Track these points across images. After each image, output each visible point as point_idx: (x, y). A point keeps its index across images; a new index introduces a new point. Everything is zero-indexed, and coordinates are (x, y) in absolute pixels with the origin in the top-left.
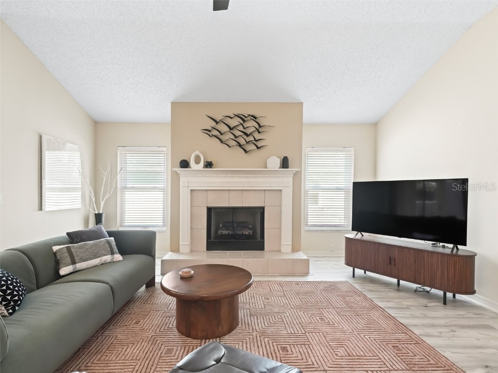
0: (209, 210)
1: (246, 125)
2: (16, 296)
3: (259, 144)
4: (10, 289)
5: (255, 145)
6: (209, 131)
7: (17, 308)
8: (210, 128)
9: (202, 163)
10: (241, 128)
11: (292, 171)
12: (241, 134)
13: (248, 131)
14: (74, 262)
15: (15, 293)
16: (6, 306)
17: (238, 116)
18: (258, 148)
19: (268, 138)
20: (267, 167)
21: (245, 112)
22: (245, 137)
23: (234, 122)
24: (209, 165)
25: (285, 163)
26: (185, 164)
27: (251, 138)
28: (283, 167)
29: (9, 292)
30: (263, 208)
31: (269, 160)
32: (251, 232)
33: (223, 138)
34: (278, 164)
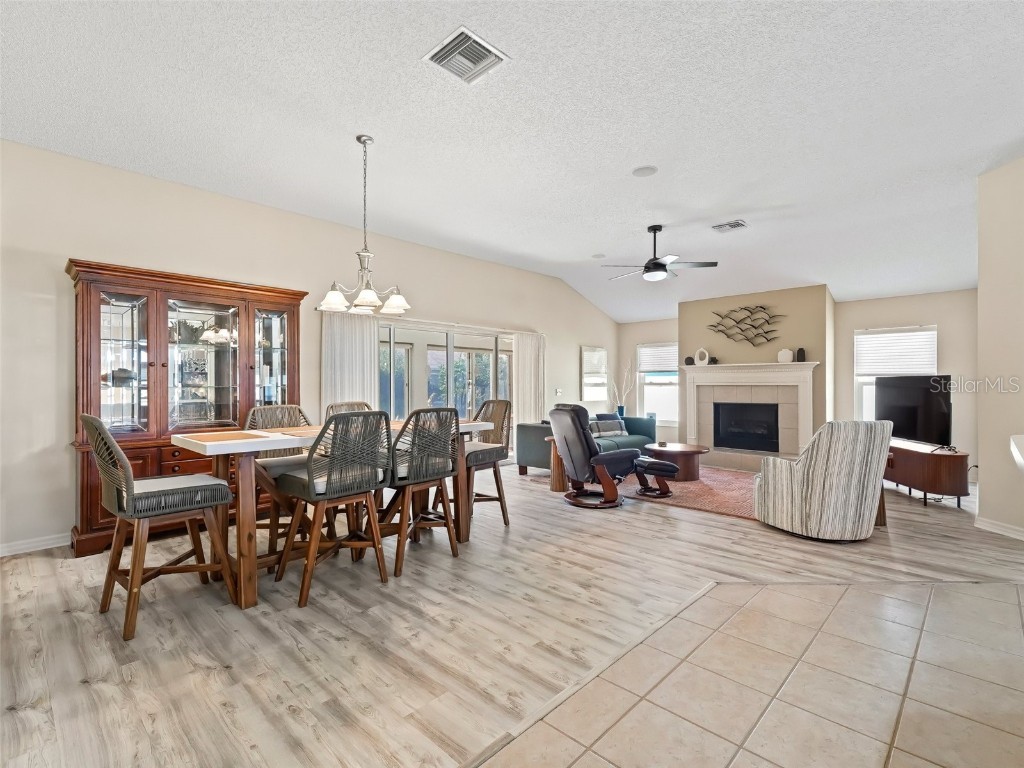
0: (717, 406)
1: (753, 318)
3: (770, 336)
6: (715, 327)
8: (715, 324)
9: (707, 360)
10: (748, 321)
11: (812, 364)
12: (749, 327)
13: (757, 324)
14: (599, 431)
17: (744, 309)
18: (768, 340)
19: (781, 329)
20: (778, 361)
21: (752, 304)
22: (753, 330)
23: (741, 315)
24: (714, 361)
25: (800, 356)
26: (690, 361)
27: (760, 331)
30: (777, 405)
31: (780, 353)
32: (765, 432)
33: (730, 332)
34: (791, 358)
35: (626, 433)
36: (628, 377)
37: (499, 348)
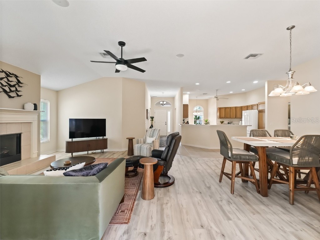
5: (17, 94)
10: (5, 80)
12: (7, 84)
13: (12, 84)
20: (25, 108)
28: (35, 109)
30: (21, 134)
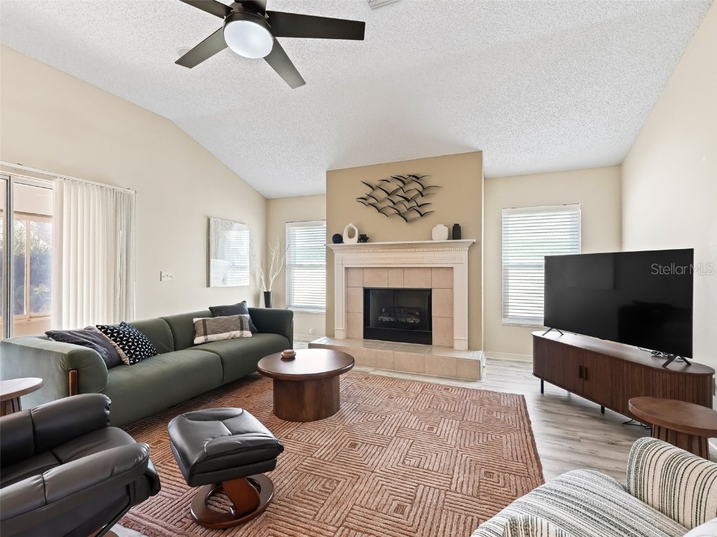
0: (367, 292)
1: (406, 189)
2: (138, 351)
3: (423, 210)
4: (134, 345)
5: (419, 212)
6: (365, 199)
7: (137, 361)
8: (365, 196)
9: (356, 238)
10: (401, 192)
11: (467, 242)
12: (401, 199)
13: (409, 196)
14: (205, 334)
15: (138, 349)
16: (130, 357)
17: (396, 178)
18: (422, 215)
19: (436, 203)
20: (433, 238)
21: (404, 172)
22: (406, 203)
23: (393, 186)
24: (363, 238)
25: (456, 233)
26: (338, 239)
27: (414, 204)
28: (454, 238)
29: (133, 347)
30: (430, 290)
31: (435, 230)
32: (417, 321)
33: (380, 206)
34: (446, 235)
35: (248, 334)
36: (276, 258)
37: (16, 207)
